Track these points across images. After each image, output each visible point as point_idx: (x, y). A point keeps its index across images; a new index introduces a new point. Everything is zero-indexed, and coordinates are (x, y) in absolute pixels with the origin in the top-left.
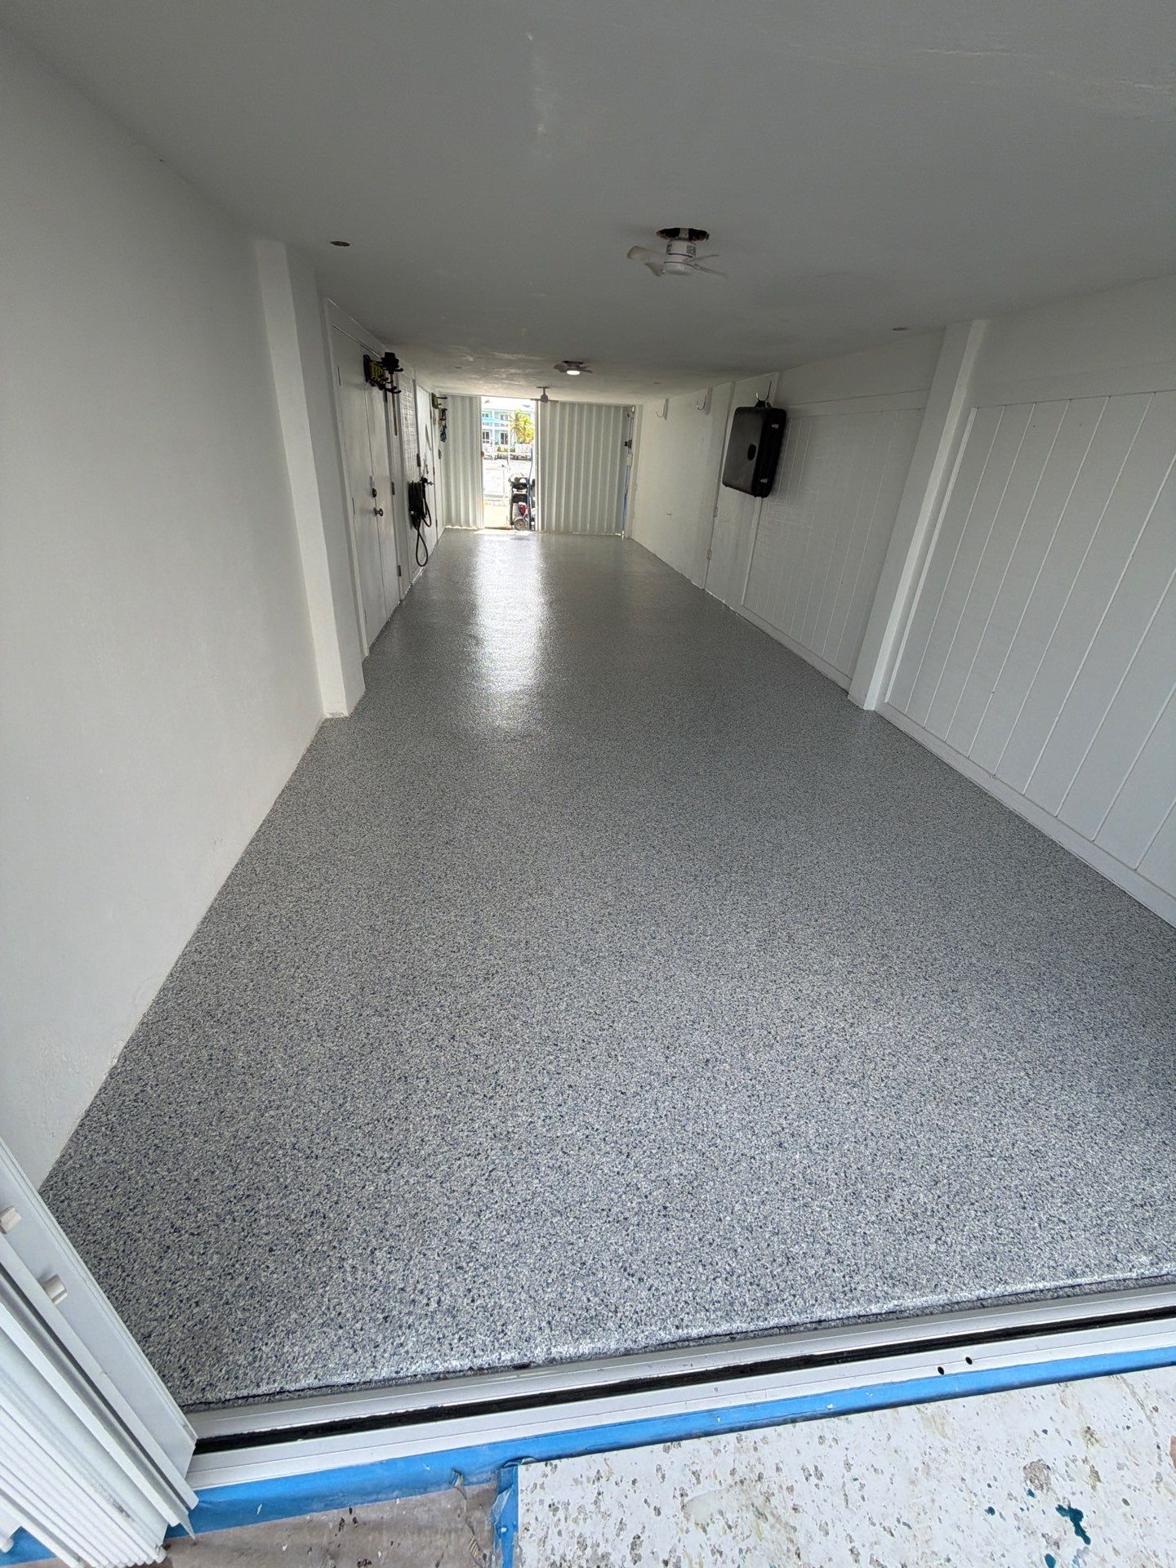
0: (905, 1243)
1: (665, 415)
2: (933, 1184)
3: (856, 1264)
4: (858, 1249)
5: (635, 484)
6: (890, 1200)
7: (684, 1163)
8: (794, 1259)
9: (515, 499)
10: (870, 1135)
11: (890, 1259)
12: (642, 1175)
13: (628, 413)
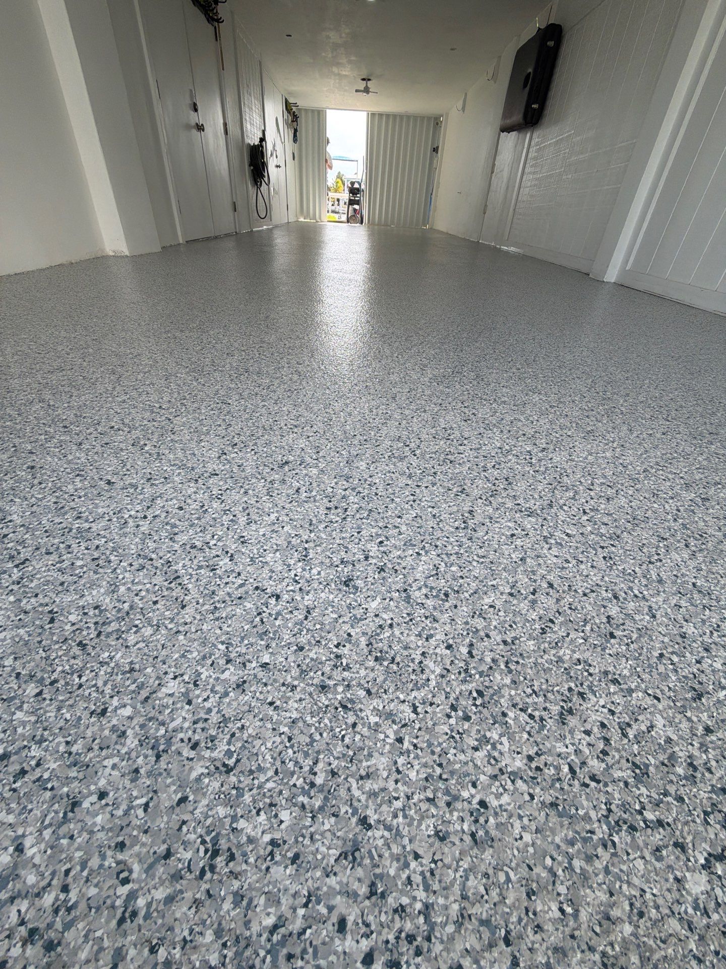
1: (463, 109)
13: (436, 122)
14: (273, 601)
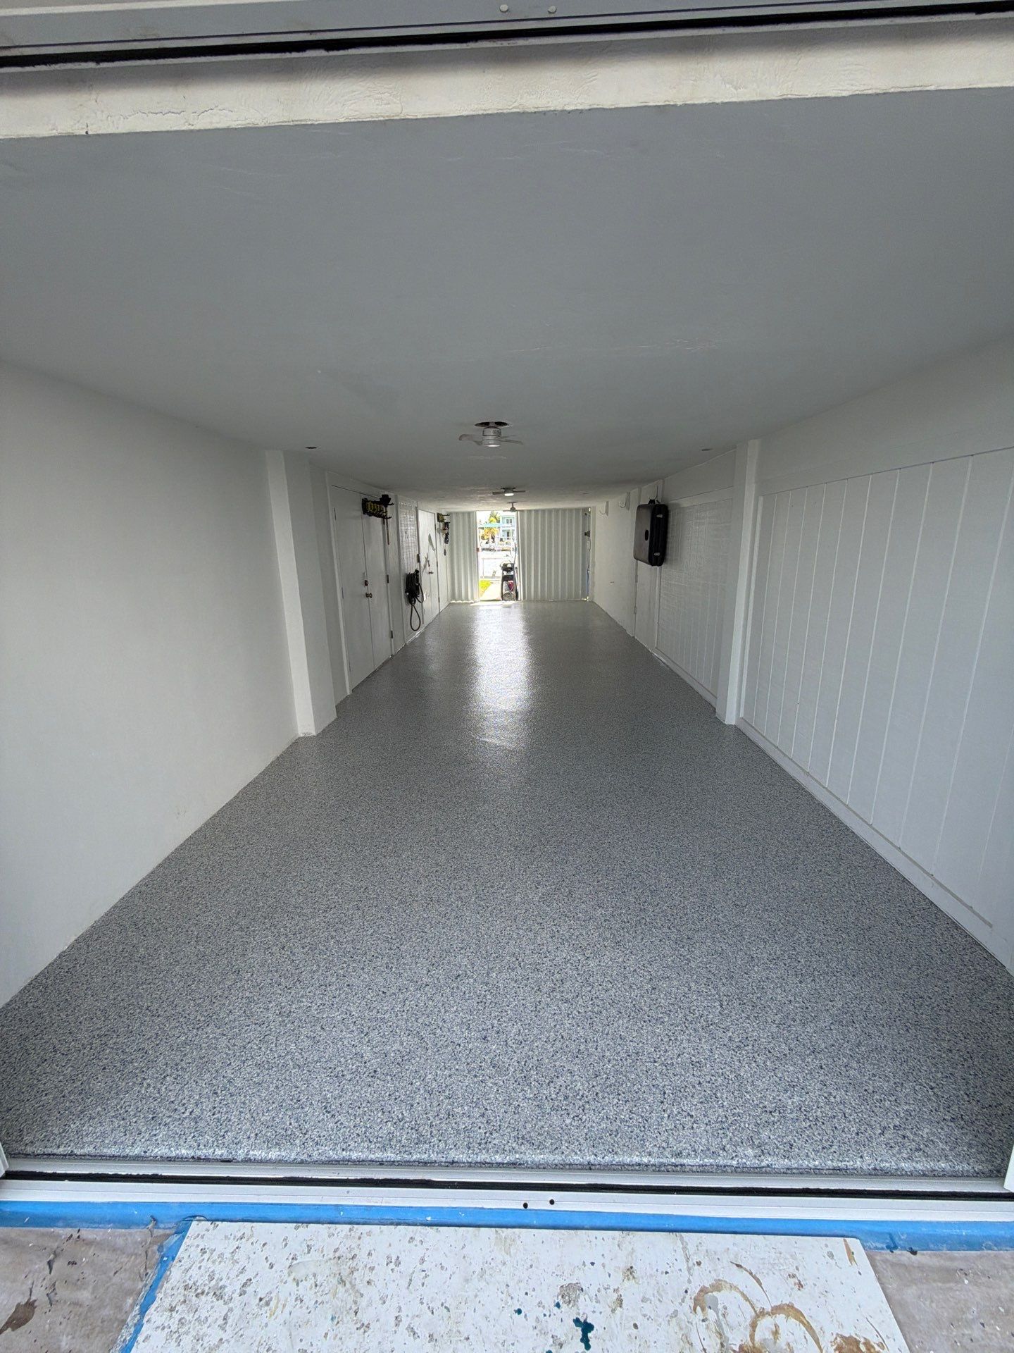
0: (547, 1116)
1: (607, 512)
2: (593, 1077)
3: (500, 1126)
4: (507, 1115)
5: (594, 562)
6: (552, 1085)
7: (405, 1044)
8: (453, 1116)
9: (505, 578)
10: (560, 1037)
11: (529, 1125)
12: (369, 1048)
13: (585, 512)
14: (458, 1047)
